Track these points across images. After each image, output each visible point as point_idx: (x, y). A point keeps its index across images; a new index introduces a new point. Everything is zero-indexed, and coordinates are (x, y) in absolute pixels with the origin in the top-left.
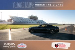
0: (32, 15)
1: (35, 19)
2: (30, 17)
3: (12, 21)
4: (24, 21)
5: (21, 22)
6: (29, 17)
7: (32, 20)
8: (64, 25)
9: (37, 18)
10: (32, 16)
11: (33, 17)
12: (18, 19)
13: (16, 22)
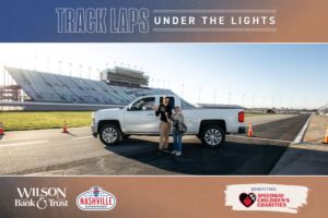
0: (119, 66)
1: (132, 86)
2: (109, 73)
3: (22, 93)
4: (79, 93)
5: (63, 98)
6: (105, 77)
7: (117, 88)
8: (270, 111)
9: (145, 81)
10: (117, 68)
11: (124, 76)
12: (49, 85)
13: (40, 98)
